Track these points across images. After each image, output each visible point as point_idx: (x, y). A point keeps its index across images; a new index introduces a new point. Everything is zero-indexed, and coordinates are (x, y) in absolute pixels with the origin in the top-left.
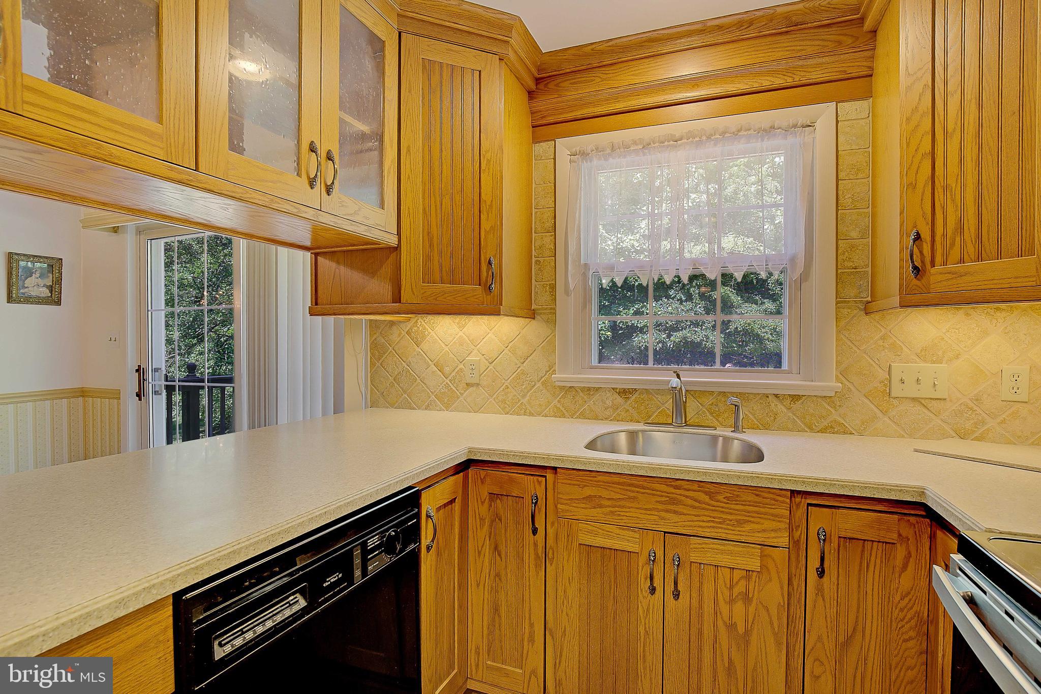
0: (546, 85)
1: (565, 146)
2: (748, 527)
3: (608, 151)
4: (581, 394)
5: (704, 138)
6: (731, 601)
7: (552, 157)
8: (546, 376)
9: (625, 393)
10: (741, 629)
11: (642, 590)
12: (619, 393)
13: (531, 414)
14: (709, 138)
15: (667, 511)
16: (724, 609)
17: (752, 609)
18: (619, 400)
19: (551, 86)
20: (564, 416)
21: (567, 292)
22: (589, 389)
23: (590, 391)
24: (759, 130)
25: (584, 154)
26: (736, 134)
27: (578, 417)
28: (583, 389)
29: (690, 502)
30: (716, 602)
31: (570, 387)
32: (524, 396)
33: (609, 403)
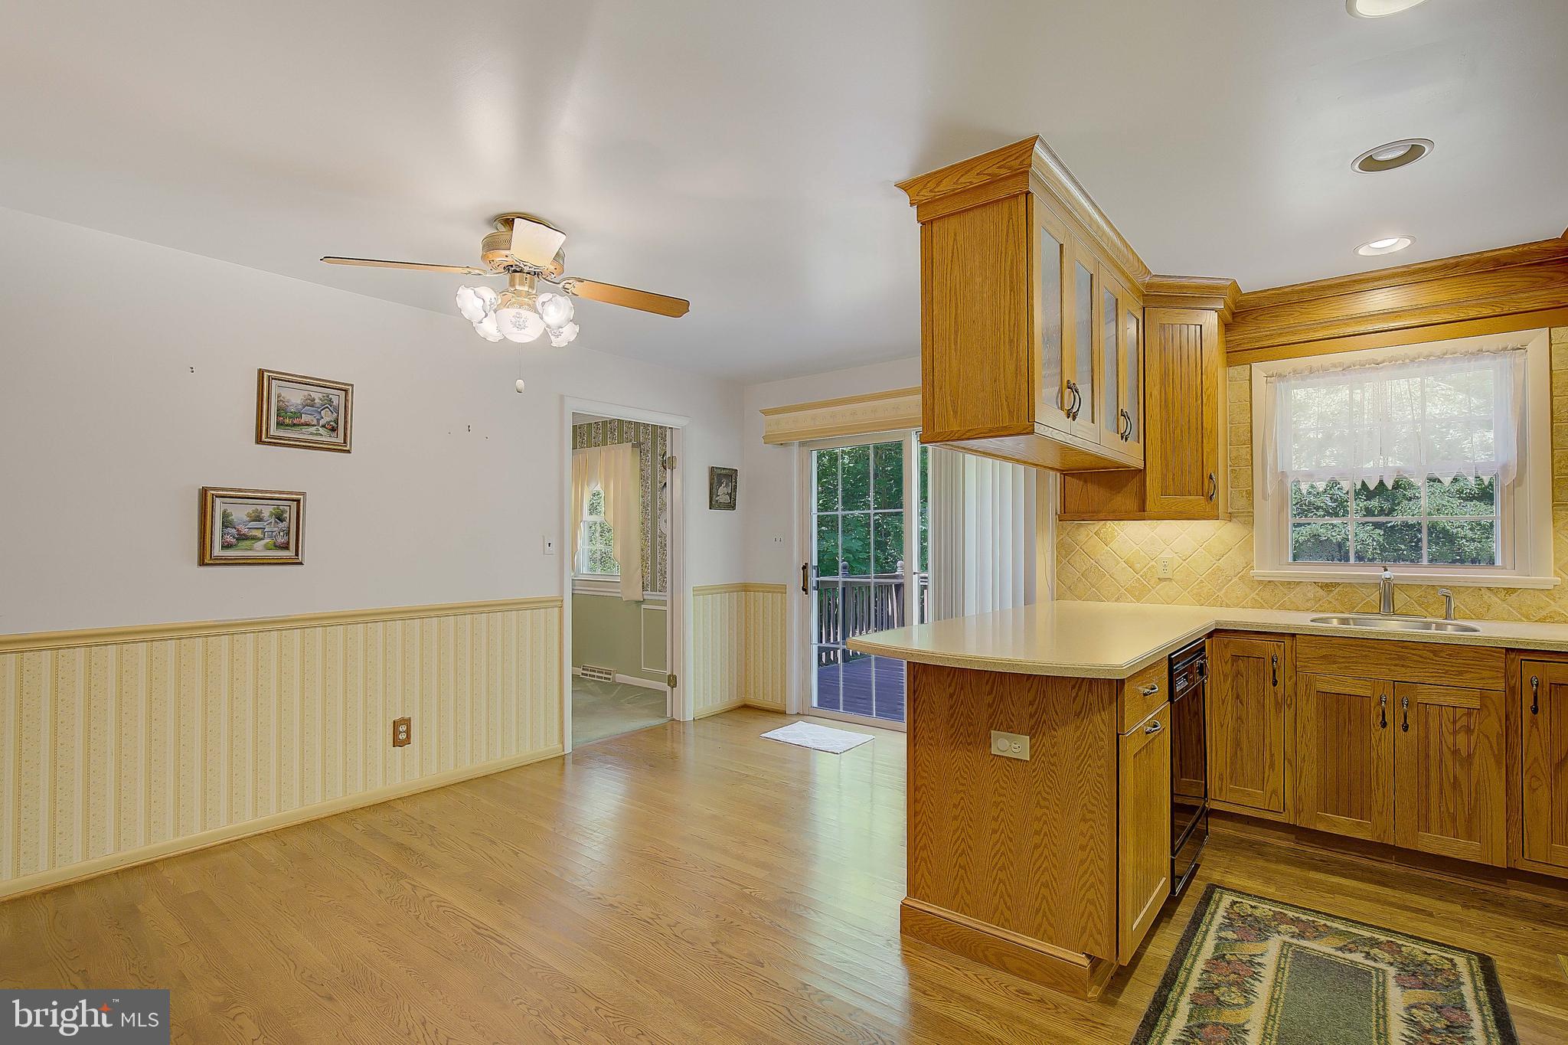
0: (1243, 319)
1: (1260, 370)
2: (1468, 676)
3: (1307, 373)
4: (1281, 588)
5: (1407, 361)
6: (1455, 733)
7: (1248, 378)
8: (1244, 572)
9: (1327, 587)
10: (1464, 753)
11: (1374, 725)
12: (1321, 587)
13: (1228, 606)
14: (1412, 361)
15: (1395, 665)
16: (1450, 739)
17: (1473, 738)
18: (1321, 593)
19: (1249, 319)
20: (1262, 607)
21: (1265, 498)
22: (1289, 583)
23: (1290, 585)
24: (1466, 354)
25: (1281, 376)
26: (1442, 357)
27: (1278, 608)
28: (1282, 583)
29: (1416, 658)
30: (1441, 734)
31: (1270, 582)
32: (1219, 590)
33: (1310, 595)
